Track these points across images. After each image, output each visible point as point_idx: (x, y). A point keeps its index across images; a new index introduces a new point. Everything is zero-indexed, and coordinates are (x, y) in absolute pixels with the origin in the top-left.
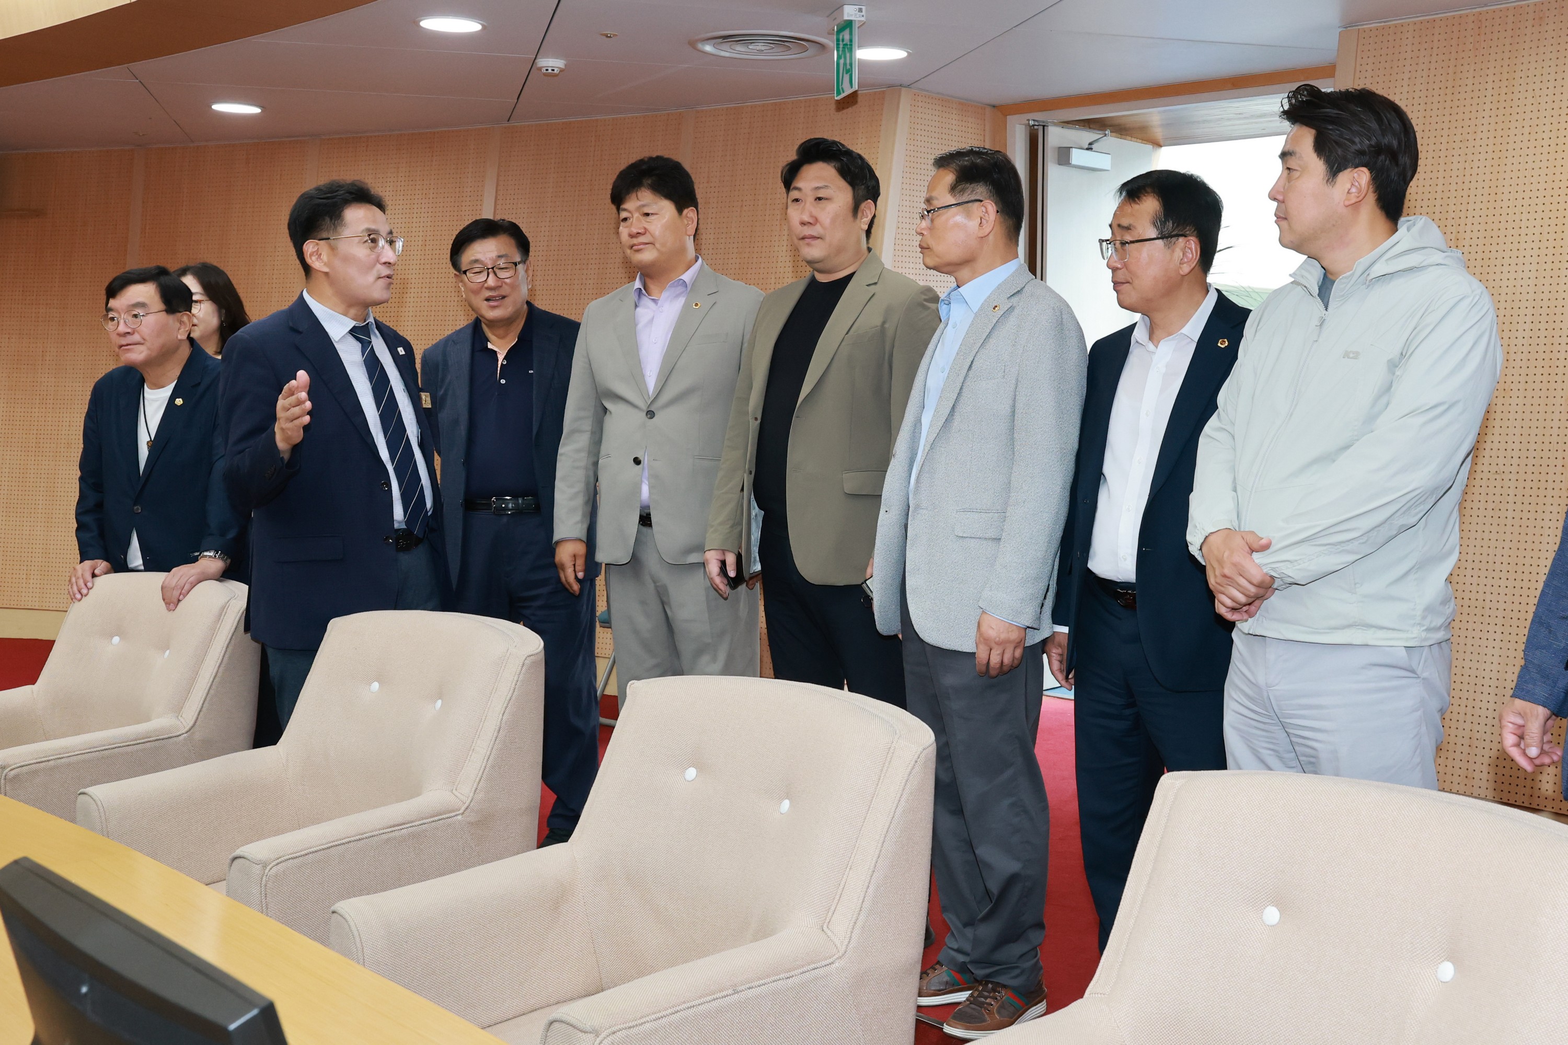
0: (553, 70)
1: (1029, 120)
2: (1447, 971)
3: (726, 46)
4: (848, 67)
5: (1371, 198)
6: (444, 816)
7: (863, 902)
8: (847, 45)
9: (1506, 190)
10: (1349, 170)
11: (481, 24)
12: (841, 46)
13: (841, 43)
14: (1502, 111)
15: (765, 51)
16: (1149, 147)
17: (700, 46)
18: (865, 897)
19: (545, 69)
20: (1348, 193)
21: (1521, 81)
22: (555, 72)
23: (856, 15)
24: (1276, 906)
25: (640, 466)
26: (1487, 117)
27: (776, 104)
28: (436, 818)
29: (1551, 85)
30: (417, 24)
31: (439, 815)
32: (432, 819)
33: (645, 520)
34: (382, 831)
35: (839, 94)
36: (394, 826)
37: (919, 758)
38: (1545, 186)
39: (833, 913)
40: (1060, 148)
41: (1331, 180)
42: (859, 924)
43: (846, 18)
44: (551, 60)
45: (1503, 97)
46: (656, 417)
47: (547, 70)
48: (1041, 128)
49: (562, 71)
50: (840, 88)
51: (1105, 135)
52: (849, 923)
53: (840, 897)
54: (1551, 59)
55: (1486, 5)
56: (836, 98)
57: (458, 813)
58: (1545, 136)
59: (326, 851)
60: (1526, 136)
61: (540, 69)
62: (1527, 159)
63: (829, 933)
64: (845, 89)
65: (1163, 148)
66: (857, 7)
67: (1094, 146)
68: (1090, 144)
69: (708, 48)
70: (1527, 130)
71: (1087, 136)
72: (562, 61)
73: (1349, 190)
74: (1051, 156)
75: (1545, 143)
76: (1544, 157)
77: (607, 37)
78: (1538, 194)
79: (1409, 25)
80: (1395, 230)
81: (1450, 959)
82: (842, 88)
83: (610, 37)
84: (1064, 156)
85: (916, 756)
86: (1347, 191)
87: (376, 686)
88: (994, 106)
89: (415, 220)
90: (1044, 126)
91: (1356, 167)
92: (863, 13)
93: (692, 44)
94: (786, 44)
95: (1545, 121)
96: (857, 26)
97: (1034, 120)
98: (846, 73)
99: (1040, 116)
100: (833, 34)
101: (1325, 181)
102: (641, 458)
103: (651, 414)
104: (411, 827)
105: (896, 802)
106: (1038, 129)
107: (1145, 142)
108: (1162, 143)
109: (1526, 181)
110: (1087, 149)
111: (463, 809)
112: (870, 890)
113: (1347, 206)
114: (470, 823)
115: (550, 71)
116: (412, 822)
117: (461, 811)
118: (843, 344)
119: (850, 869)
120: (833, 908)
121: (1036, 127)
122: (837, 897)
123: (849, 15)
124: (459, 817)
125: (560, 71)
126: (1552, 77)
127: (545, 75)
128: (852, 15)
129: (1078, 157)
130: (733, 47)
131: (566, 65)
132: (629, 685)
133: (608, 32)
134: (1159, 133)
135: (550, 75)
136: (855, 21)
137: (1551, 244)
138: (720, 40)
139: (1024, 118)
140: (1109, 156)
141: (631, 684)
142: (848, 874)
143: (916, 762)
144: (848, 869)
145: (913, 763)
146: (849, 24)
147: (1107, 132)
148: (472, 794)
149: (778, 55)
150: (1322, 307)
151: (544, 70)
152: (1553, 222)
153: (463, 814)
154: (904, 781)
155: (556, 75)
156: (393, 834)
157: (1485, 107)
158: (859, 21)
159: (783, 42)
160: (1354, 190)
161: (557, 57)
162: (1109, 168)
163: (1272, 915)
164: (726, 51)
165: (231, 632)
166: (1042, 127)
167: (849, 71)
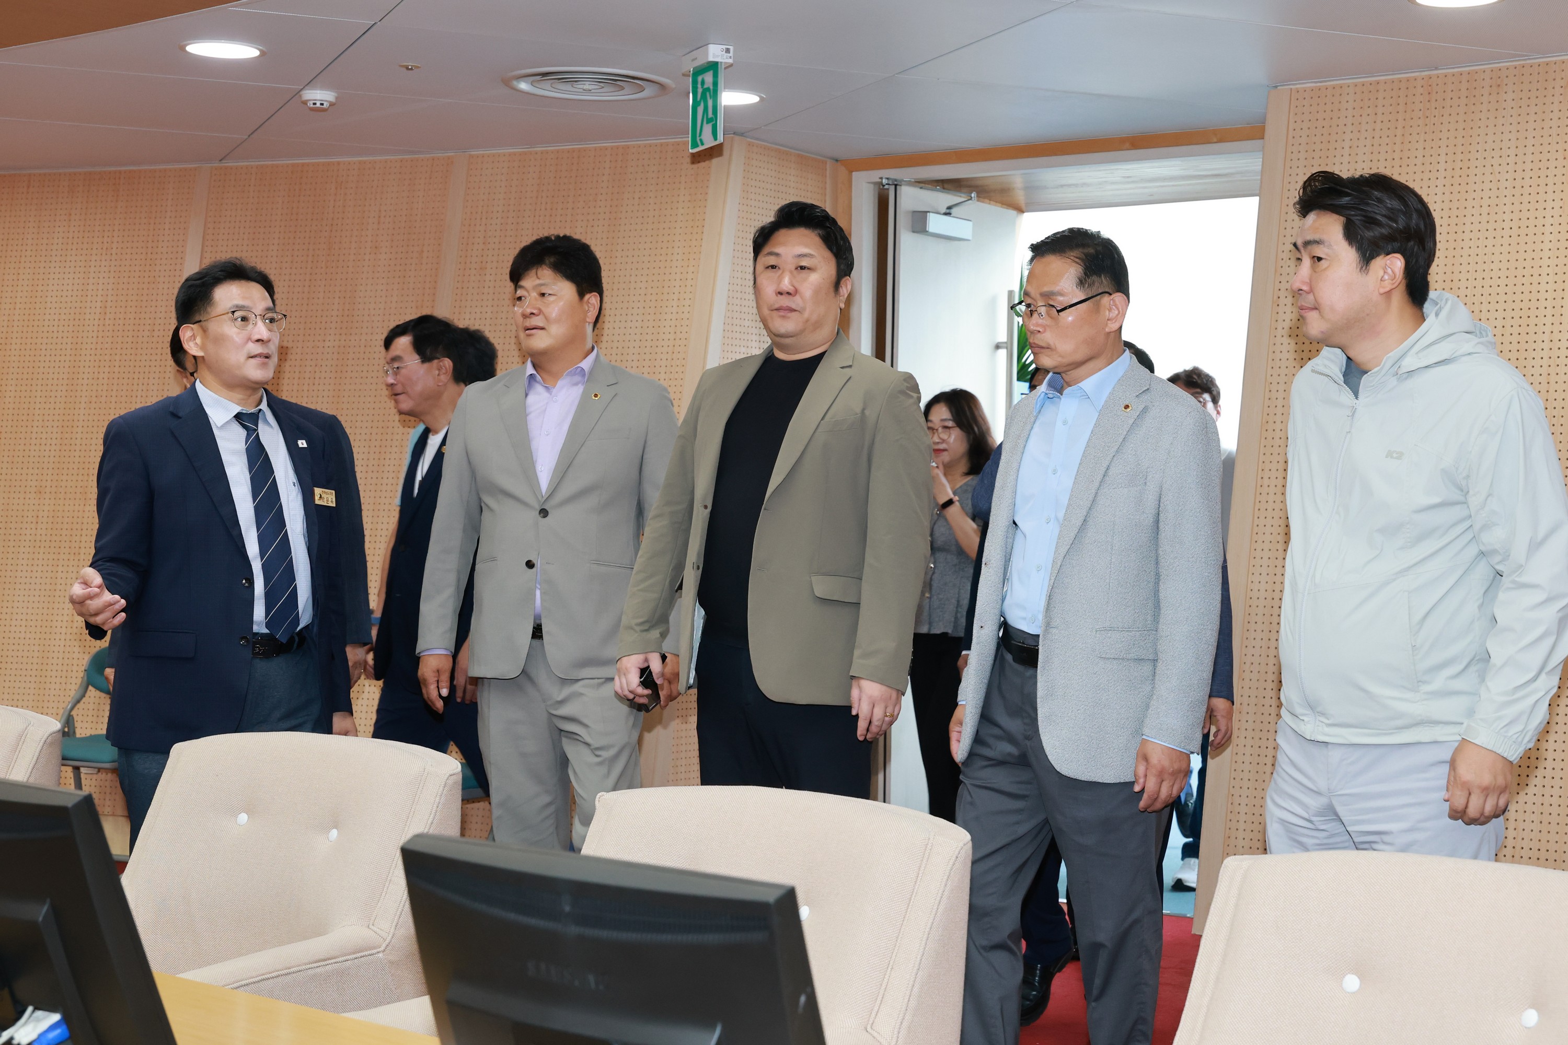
0: (322, 104)
1: (881, 178)
2: (1531, 1017)
3: (547, 85)
4: (710, 115)
5: (1403, 287)
6: (366, 953)
7: (909, 1001)
8: (708, 89)
9: (1463, 276)
10: (1381, 257)
11: (258, 49)
12: (700, 90)
13: (699, 86)
14: (1456, 188)
15: (593, 91)
16: (1013, 213)
17: (515, 83)
18: (910, 996)
19: (312, 102)
20: (1381, 280)
21: (1478, 155)
22: (325, 106)
23: (722, 56)
24: (1356, 974)
25: (534, 569)
26: (1440, 194)
27: (573, 150)
28: (359, 955)
29: (1511, 160)
30: (183, 49)
31: (360, 951)
32: (354, 956)
33: (537, 632)
34: (308, 966)
35: (695, 145)
36: (319, 961)
37: (959, 853)
38: (1507, 273)
39: (876, 1015)
40: (914, 212)
41: (1364, 268)
42: (905, 1024)
43: (711, 59)
44: (318, 92)
45: (1458, 172)
46: (550, 515)
47: (315, 104)
48: (892, 188)
49: (332, 104)
50: (698, 139)
51: (971, 199)
52: (896, 1023)
53: (883, 998)
54: (1510, 132)
55: (1436, 69)
56: (691, 151)
57: (379, 950)
58: (1505, 217)
59: (257, 985)
60: (1485, 218)
61: (305, 103)
62: (1486, 242)
63: (875, 1034)
64: (704, 141)
65: (1025, 214)
66: (724, 47)
67: (954, 211)
68: (949, 208)
69: (523, 86)
70: (1485, 210)
71: (945, 199)
72: (333, 94)
73: (1383, 277)
74: (903, 222)
75: (1507, 225)
76: (1506, 241)
77: (408, 69)
78: (1499, 282)
79: (1349, 86)
80: (1423, 319)
81: (1533, 1006)
82: (701, 140)
83: (411, 69)
84: (919, 223)
85: (957, 852)
86: (1380, 278)
87: (243, 818)
88: (837, 160)
89: (91, 281)
90: (896, 185)
91: (1388, 254)
92: (731, 54)
93: (507, 82)
94: (619, 83)
95: (1506, 200)
96: (723, 67)
97: (887, 179)
98: (707, 123)
99: (894, 173)
100: (689, 76)
101: (1359, 269)
102: (535, 561)
103: (544, 513)
104: (335, 963)
105: (939, 899)
106: (888, 189)
107: (1005, 206)
108: (1024, 208)
109: (1485, 267)
110: (946, 214)
111: (384, 946)
112: (916, 989)
113: (1382, 294)
114: (391, 963)
115: (318, 105)
116: (335, 958)
117: (382, 949)
118: (819, 430)
119: (892, 968)
120: (876, 1009)
121: (886, 187)
122: (880, 997)
123: (714, 56)
124: (381, 955)
125: (330, 105)
126: (1512, 152)
127: (311, 109)
128: (718, 56)
129: (936, 223)
130: (553, 86)
131: (337, 98)
132: (598, 796)
133: (410, 64)
134: (1020, 197)
135: (319, 110)
136: (721, 63)
137: (1515, 338)
138: (538, 78)
139: (876, 175)
140: (970, 223)
141: (601, 796)
142: (890, 974)
143: (957, 857)
144: (889, 969)
145: (954, 858)
146: (713, 67)
147: (973, 195)
148: (392, 930)
149: (608, 95)
150: (1352, 396)
151: (310, 104)
152: (1517, 314)
153: (384, 951)
154: (946, 877)
155: (325, 110)
156: (318, 970)
157: (1438, 182)
158: (725, 63)
159: (615, 80)
160: (1386, 277)
161: (325, 86)
162: (970, 238)
163: (1352, 982)
164: (547, 90)
165: (32, 765)
166: (894, 186)
167: (713, 121)
